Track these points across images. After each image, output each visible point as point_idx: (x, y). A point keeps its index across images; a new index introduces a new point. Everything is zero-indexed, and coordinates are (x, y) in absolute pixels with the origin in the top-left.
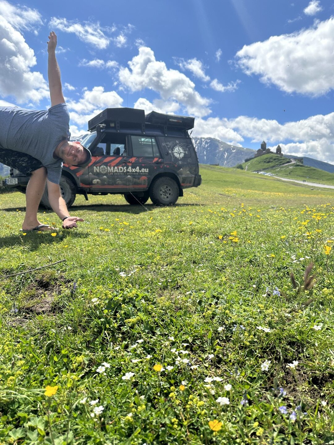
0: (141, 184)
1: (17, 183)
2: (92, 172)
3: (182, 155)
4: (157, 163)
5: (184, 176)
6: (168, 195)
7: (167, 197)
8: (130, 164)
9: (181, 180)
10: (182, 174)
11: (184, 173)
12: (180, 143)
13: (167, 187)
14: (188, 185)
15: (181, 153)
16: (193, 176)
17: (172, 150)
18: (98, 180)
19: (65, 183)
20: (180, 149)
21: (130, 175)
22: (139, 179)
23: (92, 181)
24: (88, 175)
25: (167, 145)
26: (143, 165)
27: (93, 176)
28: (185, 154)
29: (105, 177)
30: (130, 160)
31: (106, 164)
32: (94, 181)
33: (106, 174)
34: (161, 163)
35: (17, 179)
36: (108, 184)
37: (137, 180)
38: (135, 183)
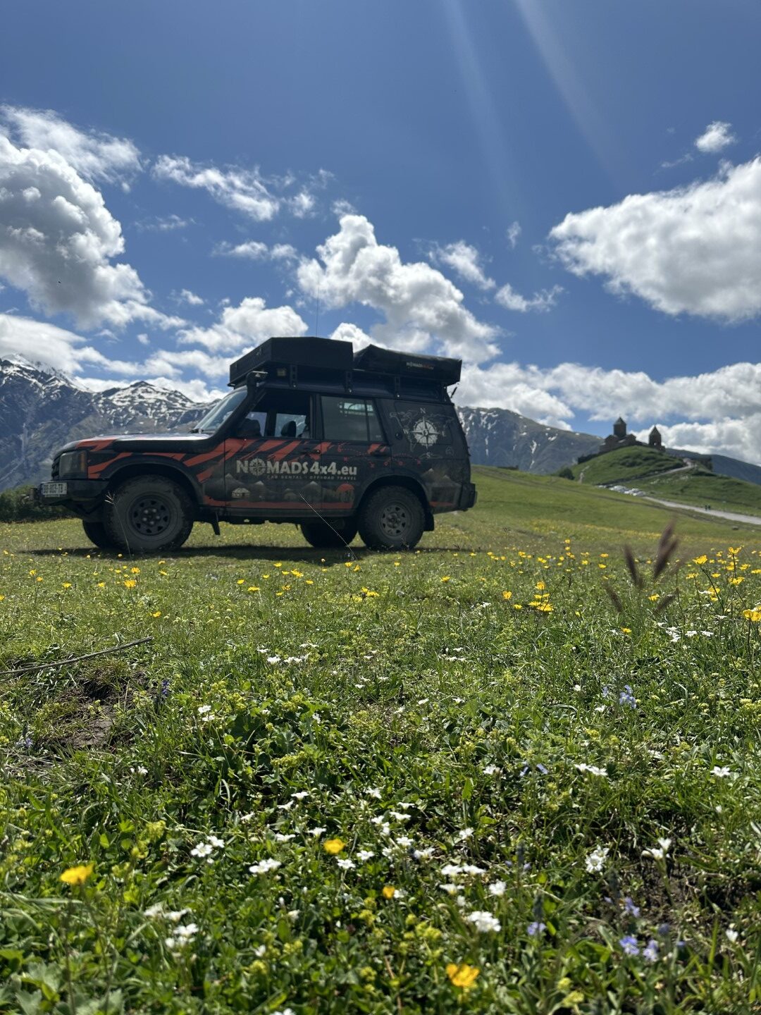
0: (339, 501)
1: (64, 492)
2: (233, 471)
3: (433, 439)
4: (377, 455)
5: (436, 485)
6: (400, 527)
7: (398, 531)
8: (317, 457)
9: (429, 495)
10: (431, 481)
11: (437, 478)
12: (428, 413)
13: (397, 509)
14: (446, 505)
15: (430, 434)
16: (458, 485)
17: (412, 429)
18: (244, 490)
19: (172, 495)
20: (429, 426)
21: (316, 480)
22: (335, 489)
23: (230, 493)
24: (222, 480)
25: (400, 417)
26: (346, 459)
27: (234, 482)
28: (439, 436)
29: (260, 483)
30: (318, 447)
31: (265, 456)
32: (236, 491)
33: (261, 478)
34: (385, 455)
35: (65, 485)
36: (267, 500)
37: (330, 492)
38: (326, 499)
